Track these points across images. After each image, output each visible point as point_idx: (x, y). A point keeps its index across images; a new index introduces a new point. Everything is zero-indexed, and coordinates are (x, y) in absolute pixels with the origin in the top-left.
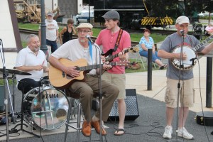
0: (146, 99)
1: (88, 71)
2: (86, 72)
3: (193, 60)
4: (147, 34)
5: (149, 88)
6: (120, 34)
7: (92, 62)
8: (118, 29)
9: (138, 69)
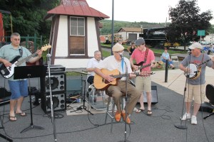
0: (164, 88)
1: (120, 78)
2: (118, 79)
3: (196, 72)
4: (166, 51)
5: (166, 81)
6: (147, 52)
7: (123, 72)
8: (145, 48)
9: (161, 69)
